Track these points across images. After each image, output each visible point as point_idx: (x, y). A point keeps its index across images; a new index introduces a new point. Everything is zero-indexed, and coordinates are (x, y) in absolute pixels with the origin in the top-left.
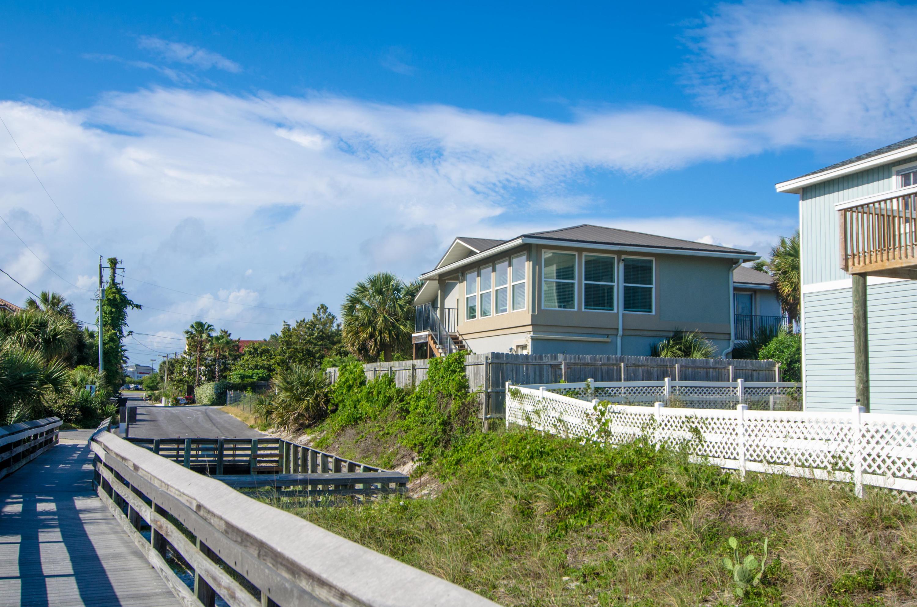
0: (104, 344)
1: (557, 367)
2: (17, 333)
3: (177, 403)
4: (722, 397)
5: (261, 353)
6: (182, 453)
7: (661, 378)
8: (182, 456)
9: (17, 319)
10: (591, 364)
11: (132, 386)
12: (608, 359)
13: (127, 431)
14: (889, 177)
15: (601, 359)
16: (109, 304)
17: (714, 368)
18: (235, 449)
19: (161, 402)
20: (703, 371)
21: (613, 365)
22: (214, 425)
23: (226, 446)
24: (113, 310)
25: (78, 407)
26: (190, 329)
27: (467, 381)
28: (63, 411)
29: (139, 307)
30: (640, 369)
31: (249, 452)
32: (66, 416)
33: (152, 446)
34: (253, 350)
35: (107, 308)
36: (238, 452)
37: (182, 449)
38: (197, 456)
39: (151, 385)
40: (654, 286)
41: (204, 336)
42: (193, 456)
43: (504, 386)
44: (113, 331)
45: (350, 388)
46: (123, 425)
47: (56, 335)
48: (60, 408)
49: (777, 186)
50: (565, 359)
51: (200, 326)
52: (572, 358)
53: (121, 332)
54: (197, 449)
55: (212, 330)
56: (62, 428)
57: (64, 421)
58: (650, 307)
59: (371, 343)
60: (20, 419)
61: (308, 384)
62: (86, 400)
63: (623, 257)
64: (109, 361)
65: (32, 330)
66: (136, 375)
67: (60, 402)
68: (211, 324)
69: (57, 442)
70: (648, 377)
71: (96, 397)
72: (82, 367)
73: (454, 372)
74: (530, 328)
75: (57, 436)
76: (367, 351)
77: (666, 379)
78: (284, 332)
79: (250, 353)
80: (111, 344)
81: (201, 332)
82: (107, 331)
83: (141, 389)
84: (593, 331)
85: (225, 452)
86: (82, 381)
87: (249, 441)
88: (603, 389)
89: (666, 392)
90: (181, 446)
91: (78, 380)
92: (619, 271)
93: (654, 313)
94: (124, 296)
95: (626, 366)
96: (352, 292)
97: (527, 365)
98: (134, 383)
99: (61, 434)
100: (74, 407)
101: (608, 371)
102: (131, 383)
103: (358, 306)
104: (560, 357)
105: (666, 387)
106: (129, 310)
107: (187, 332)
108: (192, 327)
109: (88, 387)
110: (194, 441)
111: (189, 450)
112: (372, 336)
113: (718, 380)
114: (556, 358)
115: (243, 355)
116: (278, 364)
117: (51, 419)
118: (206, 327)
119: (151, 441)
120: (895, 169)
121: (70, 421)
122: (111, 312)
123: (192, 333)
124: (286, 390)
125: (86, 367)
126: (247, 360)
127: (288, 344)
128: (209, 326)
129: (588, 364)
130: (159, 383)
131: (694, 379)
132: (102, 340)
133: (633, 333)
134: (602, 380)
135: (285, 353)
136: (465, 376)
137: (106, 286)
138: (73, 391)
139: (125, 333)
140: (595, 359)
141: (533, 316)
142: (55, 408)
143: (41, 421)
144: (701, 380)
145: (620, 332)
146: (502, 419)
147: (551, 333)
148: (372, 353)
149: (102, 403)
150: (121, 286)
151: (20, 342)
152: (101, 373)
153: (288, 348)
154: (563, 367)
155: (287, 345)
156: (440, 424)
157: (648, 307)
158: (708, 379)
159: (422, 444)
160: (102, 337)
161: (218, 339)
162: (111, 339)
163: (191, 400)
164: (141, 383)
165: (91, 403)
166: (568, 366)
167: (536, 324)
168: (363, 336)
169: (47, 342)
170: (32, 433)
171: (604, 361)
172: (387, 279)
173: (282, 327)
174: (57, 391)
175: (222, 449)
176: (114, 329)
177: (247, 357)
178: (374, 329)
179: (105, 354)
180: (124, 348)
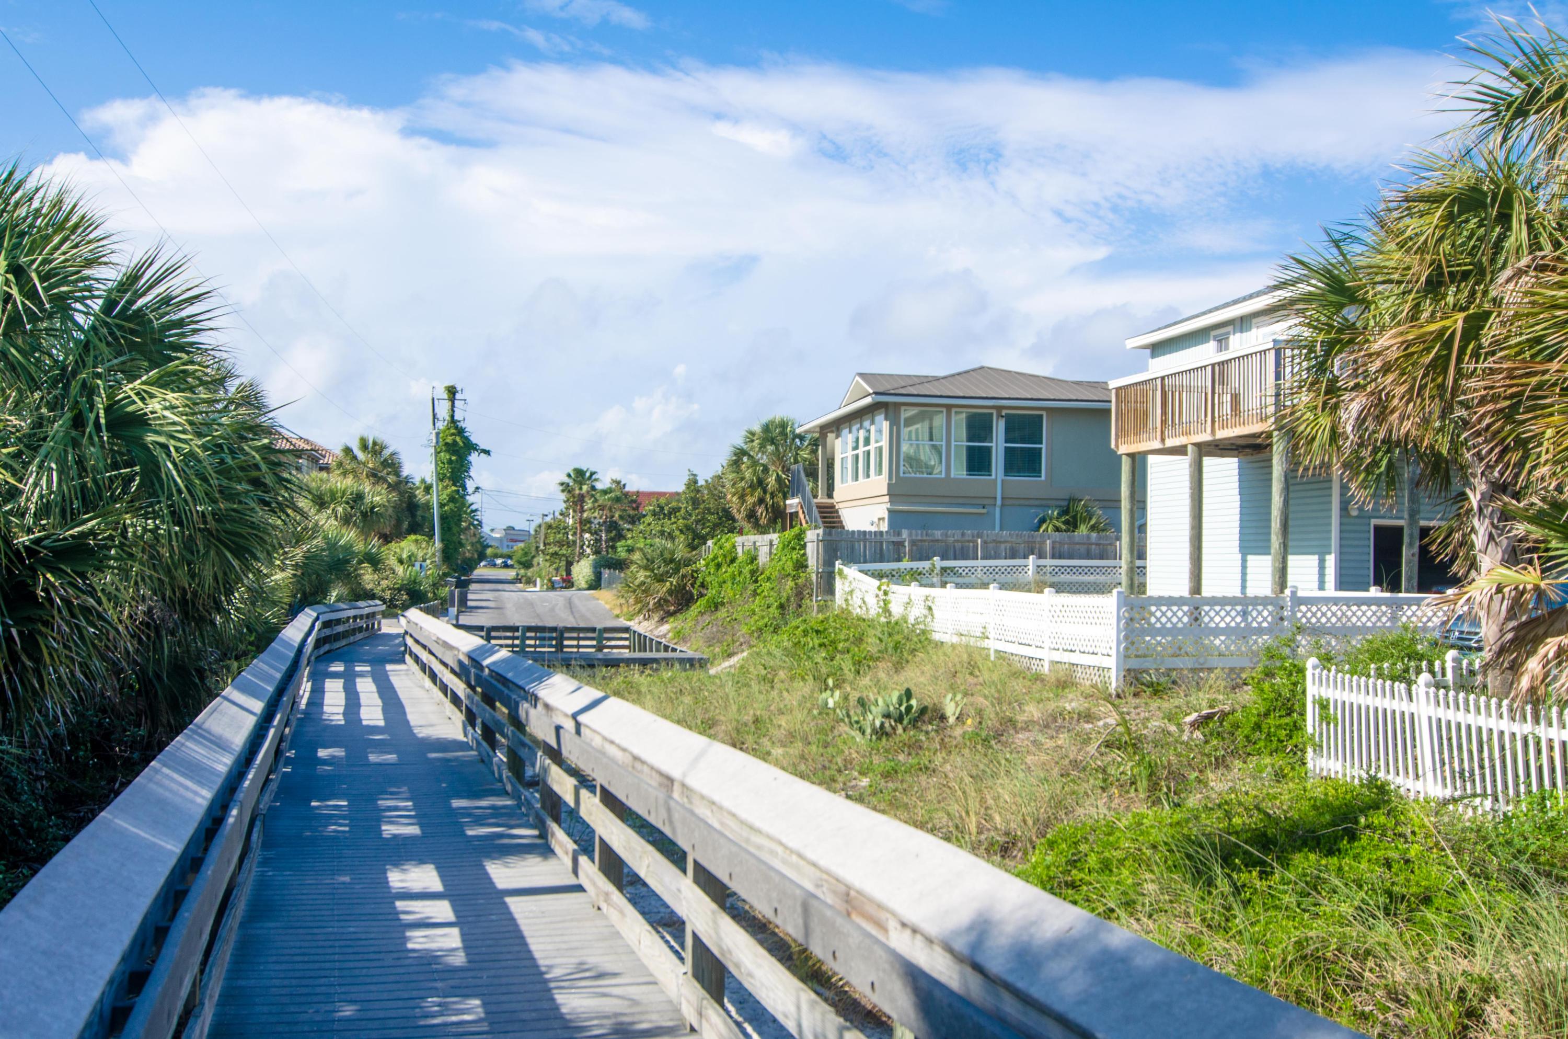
0: (442, 505)
1: (901, 544)
2: (332, 506)
3: (552, 587)
4: (1101, 578)
5: (670, 513)
6: (517, 642)
7: (1026, 557)
8: (517, 646)
9: (331, 491)
10: (941, 541)
11: (499, 561)
12: (963, 535)
13: (457, 619)
14: (1207, 341)
15: (954, 535)
16: (447, 451)
17: (1096, 544)
18: (579, 639)
19: (535, 586)
20: (1083, 549)
21: (969, 541)
22: (572, 613)
23: (566, 635)
24: (454, 458)
25: (406, 590)
26: (566, 480)
27: (806, 560)
28: (387, 595)
29: (487, 452)
30: (1003, 546)
31: (594, 643)
32: (391, 600)
33: (483, 634)
34: (657, 509)
35: (445, 456)
36: (582, 643)
37: (517, 638)
38: (535, 646)
39: (524, 559)
40: (1043, 446)
41: (585, 488)
42: (530, 646)
43: (834, 566)
44: (454, 488)
45: (719, 566)
46: (453, 611)
47: (374, 507)
48: (383, 591)
49: (1127, 342)
50: (910, 535)
51: (580, 475)
52: (918, 535)
53: (464, 488)
54: (535, 638)
55: (596, 480)
56: (385, 615)
57: (389, 607)
58: (1040, 471)
59: (760, 510)
60: (339, 599)
61: (672, 561)
62: (414, 582)
63: (1004, 412)
64: (450, 529)
65: (347, 503)
66: (506, 543)
67: (384, 583)
68: (593, 470)
69: (380, 629)
70: (1013, 555)
71: (427, 577)
72: (413, 537)
73: (794, 549)
74: (887, 499)
75: (379, 623)
76: (757, 520)
77: (1031, 557)
78: (688, 486)
79: (654, 514)
80: (451, 505)
81: (581, 484)
82: (446, 487)
83: (512, 567)
84: (960, 501)
85: (566, 643)
86: (410, 557)
87: (593, 630)
88: (952, 569)
89: (1030, 573)
90: (516, 634)
91: (404, 556)
92: (999, 428)
93: (1043, 478)
94: (467, 438)
95: (985, 542)
96: (739, 442)
97: (865, 541)
98: (501, 556)
99: (384, 621)
100: (399, 590)
101: (962, 548)
102: (496, 556)
103: (745, 459)
104: (905, 534)
105: (1031, 567)
106: (474, 457)
107: (562, 484)
108: (569, 476)
109: (418, 565)
110: (529, 629)
111: (524, 638)
112: (761, 501)
113: (1101, 558)
114: (899, 534)
115: (644, 516)
116: (681, 531)
117: (371, 602)
118: (588, 474)
119: (481, 628)
120: (1213, 333)
121: (396, 606)
122: (450, 462)
123: (568, 485)
124: (646, 568)
125: (419, 537)
126: (649, 524)
127: (695, 502)
128: (592, 474)
129: (937, 541)
130: (534, 557)
131: (1071, 557)
132: (438, 499)
133: (1017, 502)
134: (955, 559)
135: (690, 515)
136: (804, 554)
137: (441, 425)
138: (400, 570)
139: (470, 489)
140: (946, 536)
141: (889, 485)
142: (377, 591)
143: (361, 604)
144: (1080, 558)
145: (999, 502)
146: (833, 601)
147: (913, 504)
148: (763, 521)
149: (434, 585)
150: (461, 424)
151: (336, 517)
152: (438, 545)
153: (695, 509)
154: (907, 544)
155: (693, 503)
156: (777, 608)
157: (1036, 471)
158: (1089, 556)
159: (760, 630)
160: (438, 496)
161: (605, 492)
162: (452, 499)
163: (568, 583)
164: (510, 557)
165: (421, 585)
166: (913, 543)
167: (893, 493)
168: (750, 500)
169: (364, 515)
170: (352, 613)
171: (958, 536)
172: (783, 425)
173: (685, 479)
174: (376, 570)
175: (561, 638)
176: (454, 485)
177: (649, 519)
178: (765, 492)
179: (443, 518)
180: (473, 507)
